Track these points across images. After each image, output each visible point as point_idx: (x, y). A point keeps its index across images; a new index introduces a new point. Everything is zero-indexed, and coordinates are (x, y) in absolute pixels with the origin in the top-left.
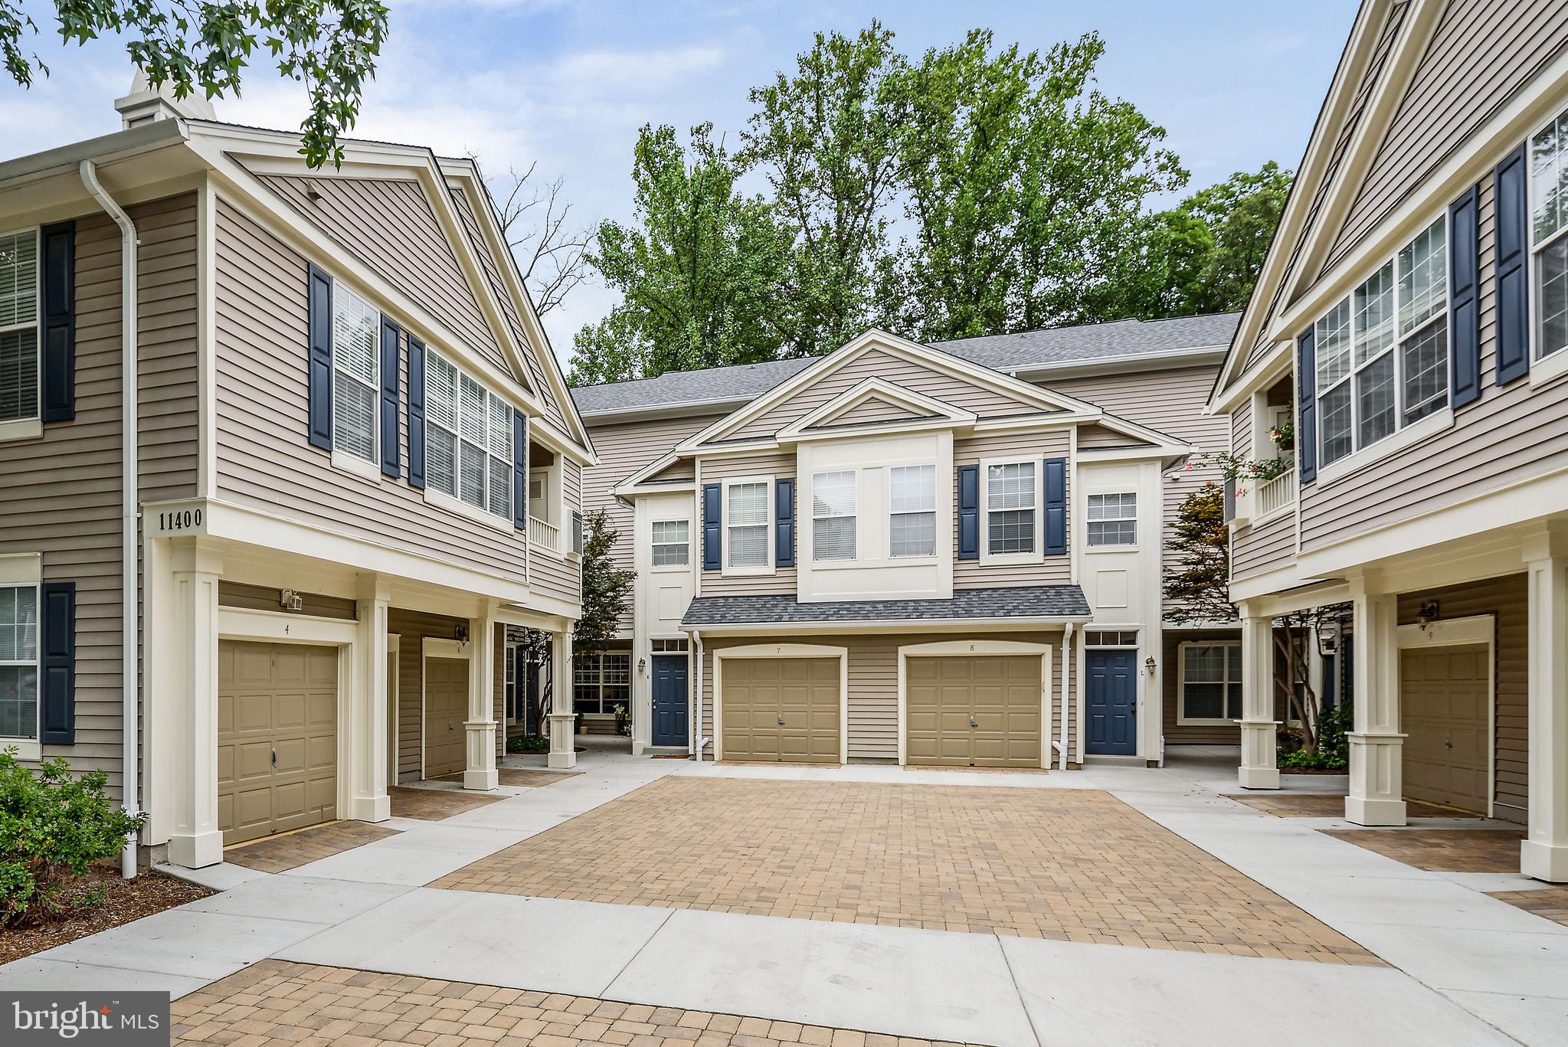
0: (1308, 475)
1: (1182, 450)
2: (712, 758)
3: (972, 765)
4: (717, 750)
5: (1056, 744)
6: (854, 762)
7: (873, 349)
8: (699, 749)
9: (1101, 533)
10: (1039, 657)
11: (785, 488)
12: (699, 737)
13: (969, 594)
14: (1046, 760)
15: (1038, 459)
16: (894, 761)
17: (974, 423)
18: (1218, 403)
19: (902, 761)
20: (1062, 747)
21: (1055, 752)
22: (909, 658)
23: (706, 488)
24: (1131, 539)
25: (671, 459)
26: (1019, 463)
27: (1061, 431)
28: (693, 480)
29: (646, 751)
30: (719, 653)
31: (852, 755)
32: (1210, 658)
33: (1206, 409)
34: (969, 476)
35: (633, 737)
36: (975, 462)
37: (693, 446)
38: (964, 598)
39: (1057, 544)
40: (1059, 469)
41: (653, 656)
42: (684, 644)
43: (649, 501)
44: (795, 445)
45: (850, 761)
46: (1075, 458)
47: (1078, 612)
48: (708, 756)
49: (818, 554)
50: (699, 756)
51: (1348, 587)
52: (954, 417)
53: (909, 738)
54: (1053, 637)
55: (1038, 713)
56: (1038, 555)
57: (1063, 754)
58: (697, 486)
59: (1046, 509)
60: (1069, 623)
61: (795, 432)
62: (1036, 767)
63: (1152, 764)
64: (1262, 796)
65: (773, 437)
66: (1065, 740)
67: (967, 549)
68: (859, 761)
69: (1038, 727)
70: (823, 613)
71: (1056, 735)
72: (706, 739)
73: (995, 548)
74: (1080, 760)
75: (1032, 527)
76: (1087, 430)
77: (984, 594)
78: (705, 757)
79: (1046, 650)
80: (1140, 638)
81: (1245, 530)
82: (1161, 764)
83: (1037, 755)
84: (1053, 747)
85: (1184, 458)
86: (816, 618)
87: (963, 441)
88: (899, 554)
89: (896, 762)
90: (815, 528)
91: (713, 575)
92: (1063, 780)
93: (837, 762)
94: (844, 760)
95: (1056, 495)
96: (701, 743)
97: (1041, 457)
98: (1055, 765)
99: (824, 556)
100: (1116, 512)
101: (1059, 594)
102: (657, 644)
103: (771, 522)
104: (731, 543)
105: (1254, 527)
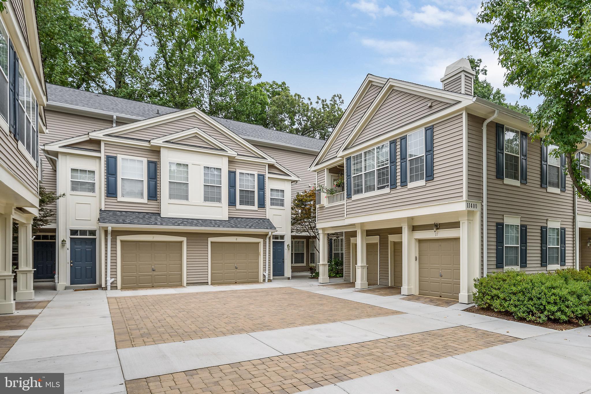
0: (349, 196)
1: (297, 179)
2: (116, 288)
3: (236, 283)
4: (119, 285)
5: (264, 273)
6: (189, 285)
7: (194, 116)
8: (109, 284)
9: (274, 202)
10: (258, 243)
11: (152, 165)
12: (108, 278)
13: (233, 219)
14: (261, 279)
15: (256, 173)
16: (207, 283)
17: (236, 156)
18: (313, 168)
19: (210, 283)
20: (266, 274)
21: (264, 276)
22: (212, 243)
23: (108, 158)
24: (282, 205)
25: (85, 138)
26: (250, 173)
27: (262, 165)
28: (99, 151)
29: (66, 288)
30: (119, 238)
31: (189, 282)
32: (300, 244)
33: (309, 169)
34: (233, 174)
35: (56, 281)
36: (234, 170)
37: (101, 135)
38: (232, 221)
39: (262, 204)
40: (263, 178)
41: (71, 238)
42: (93, 233)
43: (68, 157)
44: (160, 147)
45: (188, 284)
46: (267, 175)
47: (272, 228)
48: (114, 287)
49: (171, 197)
50: (109, 288)
51: (355, 227)
52: (229, 152)
53: (212, 274)
54: (264, 236)
55: (258, 263)
56: (256, 207)
57: (267, 277)
58: (102, 155)
59: (258, 191)
60: (270, 232)
61: (161, 142)
62: (257, 282)
63: (289, 278)
64: (327, 285)
65: (149, 141)
66: (267, 272)
67: (232, 203)
68: (192, 284)
69: (258, 268)
70: (176, 222)
71: (265, 270)
72: (113, 279)
73: (241, 203)
74: (272, 278)
75: (254, 197)
76: (271, 166)
77: (239, 220)
78: (112, 288)
79: (261, 241)
80: (285, 238)
81: (322, 208)
82: (291, 278)
83: (258, 277)
84: (263, 274)
85: (297, 181)
86: (174, 224)
87: (232, 161)
88: (207, 201)
89: (207, 284)
90: (170, 186)
91: (112, 200)
92: (267, 285)
93: (181, 285)
94: (185, 284)
95: (262, 187)
96: (110, 281)
97: (257, 172)
98: (264, 280)
99: (174, 198)
100: (278, 195)
101: (263, 221)
102: (74, 232)
103: (145, 179)
104: (123, 186)
105: (326, 207)
